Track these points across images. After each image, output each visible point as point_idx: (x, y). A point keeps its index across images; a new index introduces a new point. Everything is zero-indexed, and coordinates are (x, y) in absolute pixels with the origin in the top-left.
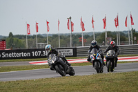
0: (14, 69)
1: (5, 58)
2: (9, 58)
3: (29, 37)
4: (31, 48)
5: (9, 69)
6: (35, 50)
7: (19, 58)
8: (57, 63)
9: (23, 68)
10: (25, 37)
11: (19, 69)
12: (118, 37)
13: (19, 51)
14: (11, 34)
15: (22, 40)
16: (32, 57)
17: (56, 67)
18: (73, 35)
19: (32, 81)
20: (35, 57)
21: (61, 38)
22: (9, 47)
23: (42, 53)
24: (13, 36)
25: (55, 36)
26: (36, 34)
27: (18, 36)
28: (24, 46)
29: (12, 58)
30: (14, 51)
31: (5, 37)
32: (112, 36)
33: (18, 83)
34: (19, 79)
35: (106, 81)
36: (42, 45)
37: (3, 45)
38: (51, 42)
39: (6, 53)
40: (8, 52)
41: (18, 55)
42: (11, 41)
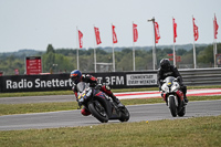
1: (40, 89)
2: (47, 89)
3: (82, 52)
4: (86, 71)
5: (46, 108)
9: (71, 106)
10: (74, 52)
13: (64, 77)
14: (50, 47)
15: (70, 58)
18: (157, 50)
19: (87, 128)
21: (137, 54)
22: (47, 71)
23: (104, 81)
24: (54, 51)
25: (127, 51)
27: (62, 51)
28: (72, 67)
30: (55, 77)
31: (40, 53)
33: (62, 131)
34: (63, 124)
35: (215, 129)
36: (104, 66)
37: (37, 66)
38: (119, 60)
39: (42, 80)
40: (45, 78)
41: (62, 83)
42: (52, 60)
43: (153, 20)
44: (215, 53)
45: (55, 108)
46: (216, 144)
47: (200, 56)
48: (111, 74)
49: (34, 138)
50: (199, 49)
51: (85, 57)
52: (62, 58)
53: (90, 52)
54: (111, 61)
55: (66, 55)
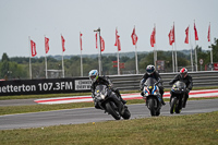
0: (10, 111)
2: (2, 94)
3: (34, 61)
4: (37, 77)
5: (2, 111)
6: (43, 81)
7: (18, 94)
8: (109, 99)
9: (24, 110)
10: (27, 60)
11: (18, 110)
12: (175, 60)
13: (18, 83)
14: (5, 55)
15: (23, 66)
16: (38, 92)
17: (107, 105)
18: (103, 57)
19: (39, 129)
20: (43, 92)
24: (8, 59)
25: (76, 58)
26: (45, 55)
27: (16, 59)
28: (26, 74)
29: (7, 94)
30: (9, 83)
32: (164, 58)
33: (16, 133)
34: (17, 126)
35: (156, 129)
36: (54, 73)
38: (68, 67)
41: (16, 89)
42: (6, 67)
43: (99, 30)
44: (156, 59)
46: (156, 142)
47: (142, 63)
48: (61, 80)
50: (141, 56)
52: (16, 66)
53: (41, 60)
54: (60, 68)
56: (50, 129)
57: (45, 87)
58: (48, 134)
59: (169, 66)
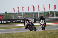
1: (3, 23)
2: (5, 23)
3: (14, 14)
5: (5, 28)
9: (11, 28)
11: (9, 28)
12: (55, 14)
13: (10, 20)
14: (6, 12)
15: (11, 15)
16: (15, 23)
18: (34, 13)
19: (16, 33)
20: (17, 23)
21: (29, 14)
22: (5, 18)
23: (20, 21)
24: (7, 13)
25: (26, 13)
28: (12, 18)
30: (7, 20)
31: (3, 14)
33: (9, 34)
34: (9, 32)
35: (49, 33)
36: (20, 17)
37: (3, 17)
38: (24, 16)
39: (4, 21)
40: (5, 20)
41: (9, 22)
42: (6, 15)
43: (33, 5)
44: (49, 14)
45: (7, 28)
46: (49, 37)
47: (45, 15)
49: (2, 36)
50: (45, 13)
51: (15, 15)
52: (9, 15)
53: (16, 14)
54: (22, 16)
55: (10, 14)
56: (19, 33)
57: (17, 21)
58: (18, 34)
59: (53, 16)
